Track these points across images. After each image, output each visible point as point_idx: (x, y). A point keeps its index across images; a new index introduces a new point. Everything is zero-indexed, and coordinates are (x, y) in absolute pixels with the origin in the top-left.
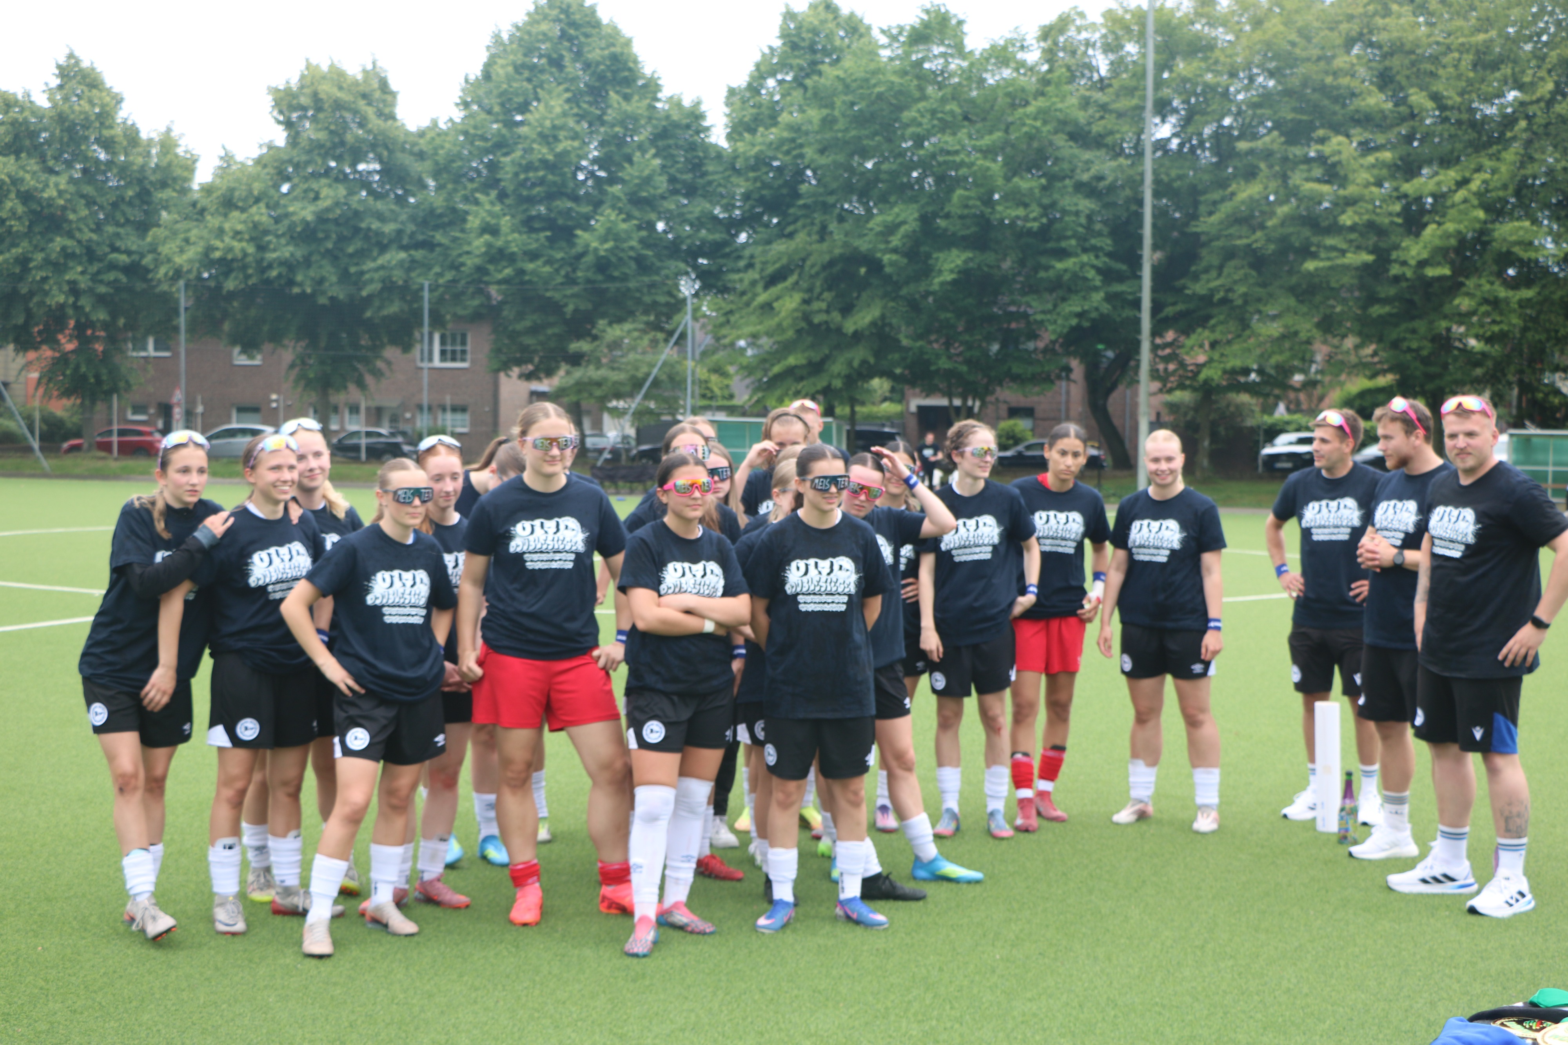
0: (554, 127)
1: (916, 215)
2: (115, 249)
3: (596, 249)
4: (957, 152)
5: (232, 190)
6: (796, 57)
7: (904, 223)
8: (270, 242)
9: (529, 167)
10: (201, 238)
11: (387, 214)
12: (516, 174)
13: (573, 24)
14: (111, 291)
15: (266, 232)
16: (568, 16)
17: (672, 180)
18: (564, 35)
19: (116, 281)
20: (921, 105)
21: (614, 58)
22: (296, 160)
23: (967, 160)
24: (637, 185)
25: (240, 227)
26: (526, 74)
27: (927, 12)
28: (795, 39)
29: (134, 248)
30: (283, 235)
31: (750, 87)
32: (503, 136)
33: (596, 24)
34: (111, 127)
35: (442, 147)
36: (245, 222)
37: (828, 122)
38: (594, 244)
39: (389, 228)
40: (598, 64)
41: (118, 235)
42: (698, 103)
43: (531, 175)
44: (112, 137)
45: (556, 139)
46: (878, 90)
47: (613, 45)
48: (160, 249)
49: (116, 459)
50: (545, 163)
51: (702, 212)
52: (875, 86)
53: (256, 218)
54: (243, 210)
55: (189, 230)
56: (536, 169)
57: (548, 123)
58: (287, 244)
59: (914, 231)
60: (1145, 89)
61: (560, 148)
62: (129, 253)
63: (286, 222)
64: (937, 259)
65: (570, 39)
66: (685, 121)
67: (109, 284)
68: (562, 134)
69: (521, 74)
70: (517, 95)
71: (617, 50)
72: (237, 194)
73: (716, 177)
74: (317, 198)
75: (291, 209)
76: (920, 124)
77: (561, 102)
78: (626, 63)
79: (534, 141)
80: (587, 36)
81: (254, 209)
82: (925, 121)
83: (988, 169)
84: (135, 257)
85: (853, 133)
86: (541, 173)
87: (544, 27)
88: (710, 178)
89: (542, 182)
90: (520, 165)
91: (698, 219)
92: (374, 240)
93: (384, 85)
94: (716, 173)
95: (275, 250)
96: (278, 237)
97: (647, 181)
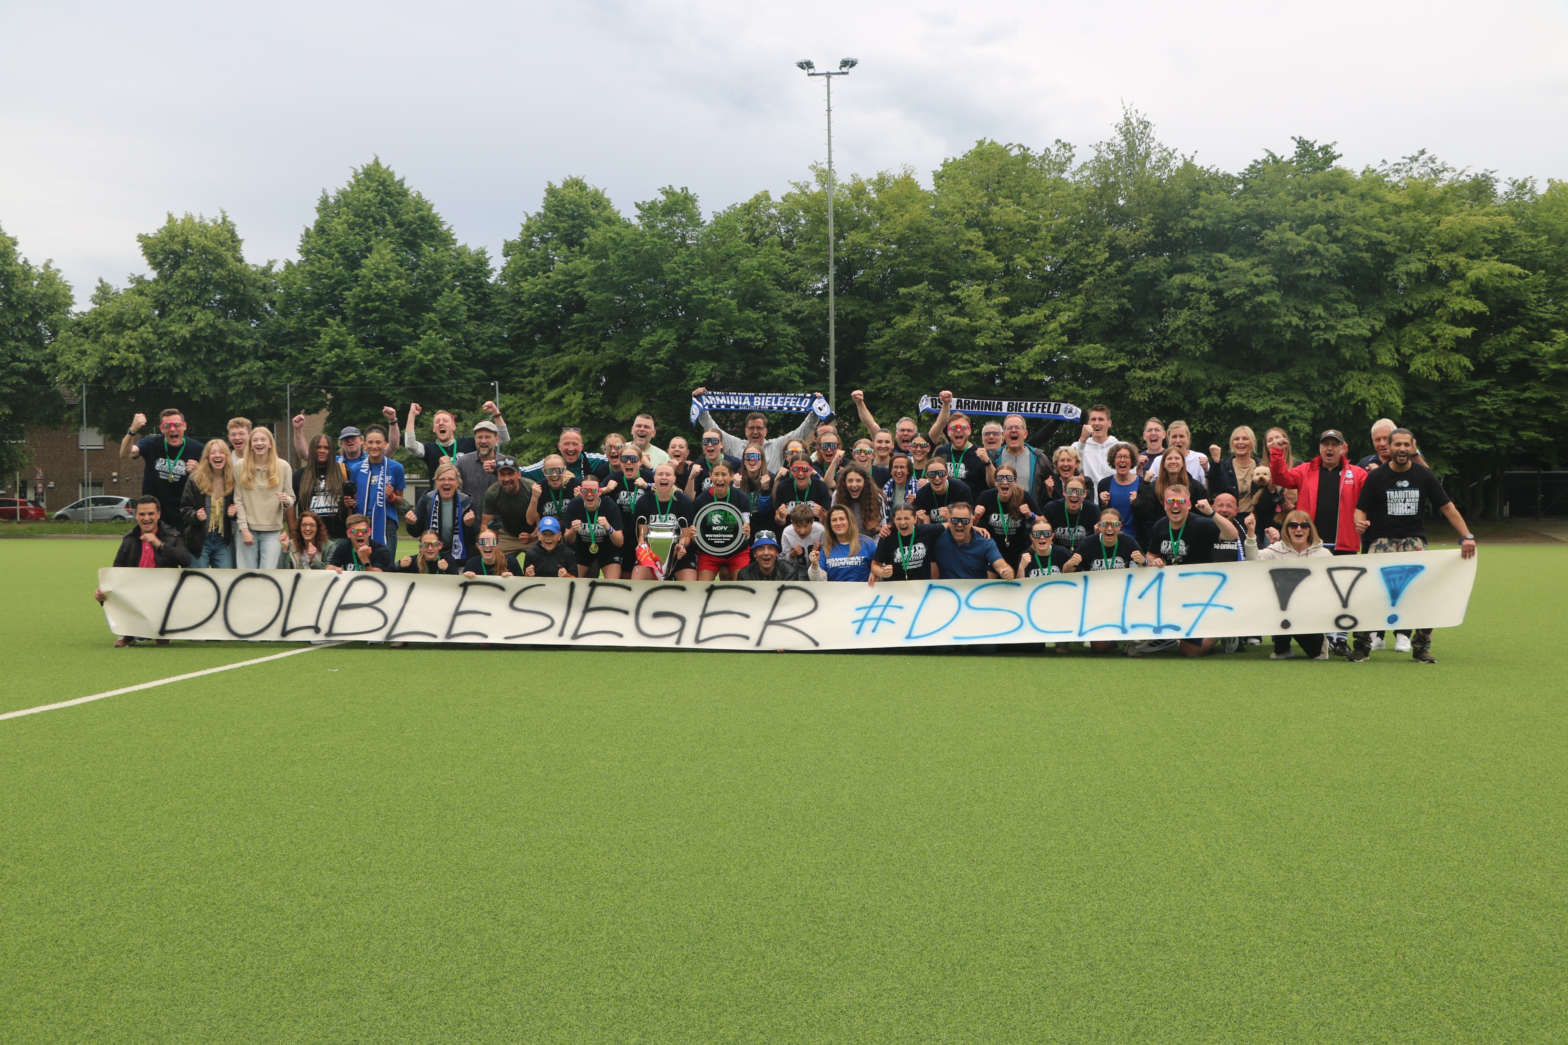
0: (386, 270)
1: (675, 336)
2: (15, 359)
3: (421, 359)
4: (705, 293)
5: (122, 314)
6: (561, 222)
7: (666, 342)
8: (156, 353)
9: (367, 299)
10: (96, 351)
11: (245, 333)
12: (357, 304)
13: (388, 194)
14: (14, 391)
15: (151, 347)
16: (384, 188)
17: (469, 310)
18: (382, 201)
19: (18, 383)
20: (676, 258)
21: (422, 219)
22: (171, 291)
23: (713, 298)
24: (448, 312)
25: (133, 342)
26: (357, 230)
27: (665, 192)
28: (559, 209)
29: (32, 358)
30: (165, 348)
31: (523, 242)
32: (343, 276)
33: (404, 194)
34: (11, 265)
35: (295, 284)
36: (136, 339)
37: (601, 270)
38: (421, 356)
39: (249, 343)
40: (411, 224)
41: (17, 347)
42: (483, 252)
43: (369, 304)
44: (14, 272)
45: (388, 278)
46: (645, 248)
47: (421, 210)
48: (59, 359)
49: (19, 523)
50: (381, 297)
51: (493, 332)
52: (643, 245)
53: (145, 335)
54: (134, 329)
55: (81, 345)
56: (373, 301)
57: (382, 267)
58: (169, 355)
59: (674, 348)
60: (828, 250)
61: (391, 285)
62: (28, 362)
63: (167, 339)
64: (690, 367)
65: (387, 204)
66: (474, 266)
67: (12, 386)
68: (392, 275)
69: (353, 229)
70: (352, 245)
71: (425, 213)
72: (126, 317)
73: (502, 307)
74: (190, 320)
75: (173, 328)
76: (678, 273)
77: (388, 251)
78: (432, 222)
79: (371, 280)
80: (399, 203)
81: (142, 328)
82: (681, 270)
83: (729, 304)
84: (33, 365)
85: (626, 278)
86: (377, 303)
87: (369, 195)
88: (499, 308)
89: (376, 310)
90: (360, 297)
91: (490, 338)
92: (235, 353)
93: (233, 235)
94: (500, 304)
95: (160, 361)
96: (162, 350)
97: (455, 309)
